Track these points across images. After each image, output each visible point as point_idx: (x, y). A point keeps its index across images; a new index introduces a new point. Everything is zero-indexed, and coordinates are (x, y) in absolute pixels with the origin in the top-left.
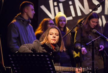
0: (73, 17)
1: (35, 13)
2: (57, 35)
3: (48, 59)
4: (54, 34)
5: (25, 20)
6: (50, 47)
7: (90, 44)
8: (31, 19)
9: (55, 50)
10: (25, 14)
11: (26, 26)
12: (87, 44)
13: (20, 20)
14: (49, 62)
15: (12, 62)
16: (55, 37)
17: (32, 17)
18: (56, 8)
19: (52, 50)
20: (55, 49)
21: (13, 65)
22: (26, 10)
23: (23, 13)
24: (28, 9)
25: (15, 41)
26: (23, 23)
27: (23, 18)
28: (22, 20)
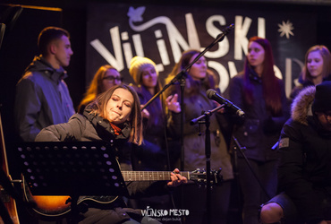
0: (165, 67)
1: (72, 53)
2: (128, 106)
3: (106, 156)
4: (122, 101)
5: (55, 70)
6: (108, 129)
7: (200, 120)
8: (65, 68)
9: (119, 137)
10: (53, 57)
11: (58, 84)
12: (194, 120)
13: (43, 71)
14: (109, 163)
15: (26, 163)
16: (120, 108)
17: (66, 62)
18: (127, 47)
19: (113, 136)
20: (120, 133)
21: (29, 171)
22: (54, 49)
23: (46, 54)
24: (58, 46)
25: (31, 121)
26: (51, 78)
27: (50, 66)
28: (49, 71)
